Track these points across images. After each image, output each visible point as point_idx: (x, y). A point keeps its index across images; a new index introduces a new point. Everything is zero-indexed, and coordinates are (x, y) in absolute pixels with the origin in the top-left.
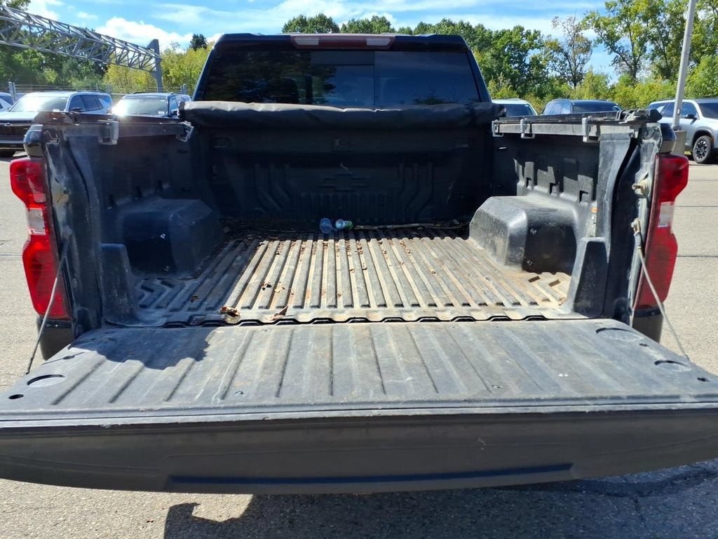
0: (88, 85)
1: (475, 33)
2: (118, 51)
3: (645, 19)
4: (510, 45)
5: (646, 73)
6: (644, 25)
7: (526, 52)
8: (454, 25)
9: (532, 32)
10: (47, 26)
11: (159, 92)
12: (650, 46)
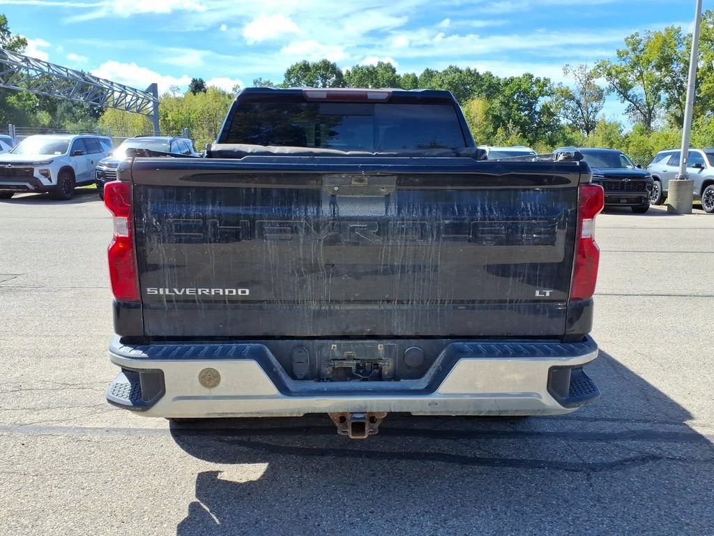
0: (83, 128)
1: (482, 79)
2: (117, 95)
3: (659, 68)
4: (520, 92)
5: (661, 121)
6: (658, 73)
7: (536, 99)
8: (461, 72)
9: (542, 80)
10: (46, 69)
11: (156, 136)
12: (664, 95)
